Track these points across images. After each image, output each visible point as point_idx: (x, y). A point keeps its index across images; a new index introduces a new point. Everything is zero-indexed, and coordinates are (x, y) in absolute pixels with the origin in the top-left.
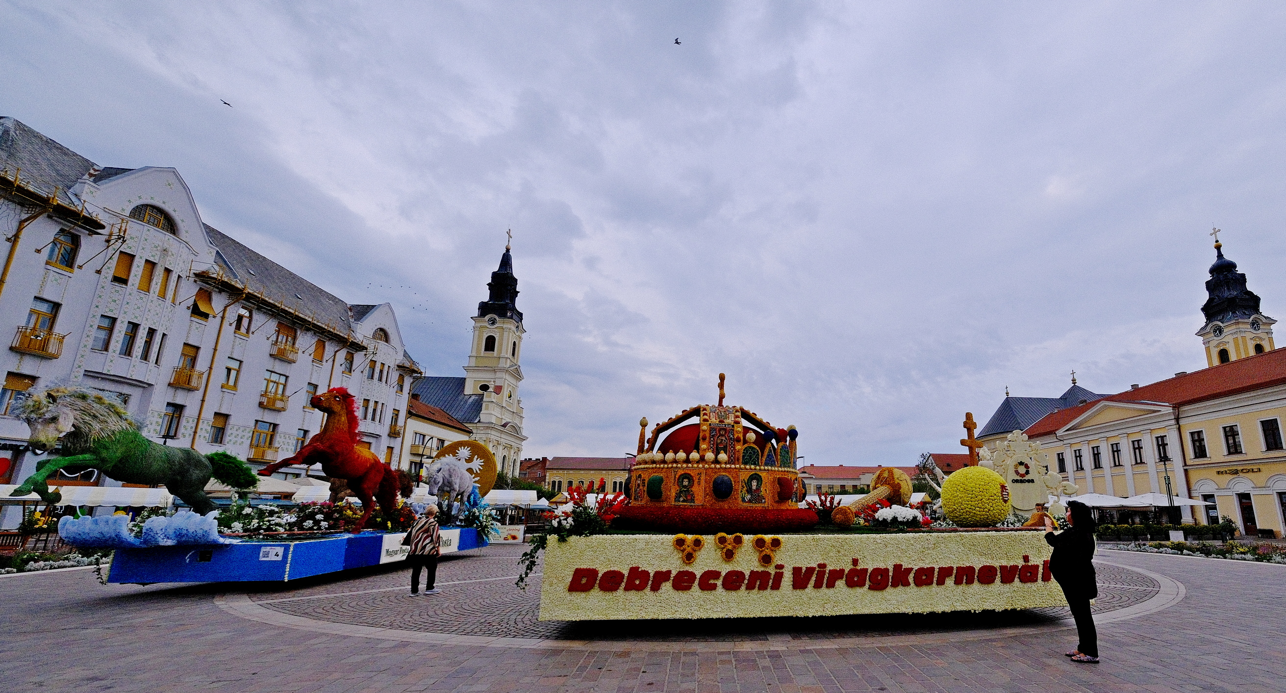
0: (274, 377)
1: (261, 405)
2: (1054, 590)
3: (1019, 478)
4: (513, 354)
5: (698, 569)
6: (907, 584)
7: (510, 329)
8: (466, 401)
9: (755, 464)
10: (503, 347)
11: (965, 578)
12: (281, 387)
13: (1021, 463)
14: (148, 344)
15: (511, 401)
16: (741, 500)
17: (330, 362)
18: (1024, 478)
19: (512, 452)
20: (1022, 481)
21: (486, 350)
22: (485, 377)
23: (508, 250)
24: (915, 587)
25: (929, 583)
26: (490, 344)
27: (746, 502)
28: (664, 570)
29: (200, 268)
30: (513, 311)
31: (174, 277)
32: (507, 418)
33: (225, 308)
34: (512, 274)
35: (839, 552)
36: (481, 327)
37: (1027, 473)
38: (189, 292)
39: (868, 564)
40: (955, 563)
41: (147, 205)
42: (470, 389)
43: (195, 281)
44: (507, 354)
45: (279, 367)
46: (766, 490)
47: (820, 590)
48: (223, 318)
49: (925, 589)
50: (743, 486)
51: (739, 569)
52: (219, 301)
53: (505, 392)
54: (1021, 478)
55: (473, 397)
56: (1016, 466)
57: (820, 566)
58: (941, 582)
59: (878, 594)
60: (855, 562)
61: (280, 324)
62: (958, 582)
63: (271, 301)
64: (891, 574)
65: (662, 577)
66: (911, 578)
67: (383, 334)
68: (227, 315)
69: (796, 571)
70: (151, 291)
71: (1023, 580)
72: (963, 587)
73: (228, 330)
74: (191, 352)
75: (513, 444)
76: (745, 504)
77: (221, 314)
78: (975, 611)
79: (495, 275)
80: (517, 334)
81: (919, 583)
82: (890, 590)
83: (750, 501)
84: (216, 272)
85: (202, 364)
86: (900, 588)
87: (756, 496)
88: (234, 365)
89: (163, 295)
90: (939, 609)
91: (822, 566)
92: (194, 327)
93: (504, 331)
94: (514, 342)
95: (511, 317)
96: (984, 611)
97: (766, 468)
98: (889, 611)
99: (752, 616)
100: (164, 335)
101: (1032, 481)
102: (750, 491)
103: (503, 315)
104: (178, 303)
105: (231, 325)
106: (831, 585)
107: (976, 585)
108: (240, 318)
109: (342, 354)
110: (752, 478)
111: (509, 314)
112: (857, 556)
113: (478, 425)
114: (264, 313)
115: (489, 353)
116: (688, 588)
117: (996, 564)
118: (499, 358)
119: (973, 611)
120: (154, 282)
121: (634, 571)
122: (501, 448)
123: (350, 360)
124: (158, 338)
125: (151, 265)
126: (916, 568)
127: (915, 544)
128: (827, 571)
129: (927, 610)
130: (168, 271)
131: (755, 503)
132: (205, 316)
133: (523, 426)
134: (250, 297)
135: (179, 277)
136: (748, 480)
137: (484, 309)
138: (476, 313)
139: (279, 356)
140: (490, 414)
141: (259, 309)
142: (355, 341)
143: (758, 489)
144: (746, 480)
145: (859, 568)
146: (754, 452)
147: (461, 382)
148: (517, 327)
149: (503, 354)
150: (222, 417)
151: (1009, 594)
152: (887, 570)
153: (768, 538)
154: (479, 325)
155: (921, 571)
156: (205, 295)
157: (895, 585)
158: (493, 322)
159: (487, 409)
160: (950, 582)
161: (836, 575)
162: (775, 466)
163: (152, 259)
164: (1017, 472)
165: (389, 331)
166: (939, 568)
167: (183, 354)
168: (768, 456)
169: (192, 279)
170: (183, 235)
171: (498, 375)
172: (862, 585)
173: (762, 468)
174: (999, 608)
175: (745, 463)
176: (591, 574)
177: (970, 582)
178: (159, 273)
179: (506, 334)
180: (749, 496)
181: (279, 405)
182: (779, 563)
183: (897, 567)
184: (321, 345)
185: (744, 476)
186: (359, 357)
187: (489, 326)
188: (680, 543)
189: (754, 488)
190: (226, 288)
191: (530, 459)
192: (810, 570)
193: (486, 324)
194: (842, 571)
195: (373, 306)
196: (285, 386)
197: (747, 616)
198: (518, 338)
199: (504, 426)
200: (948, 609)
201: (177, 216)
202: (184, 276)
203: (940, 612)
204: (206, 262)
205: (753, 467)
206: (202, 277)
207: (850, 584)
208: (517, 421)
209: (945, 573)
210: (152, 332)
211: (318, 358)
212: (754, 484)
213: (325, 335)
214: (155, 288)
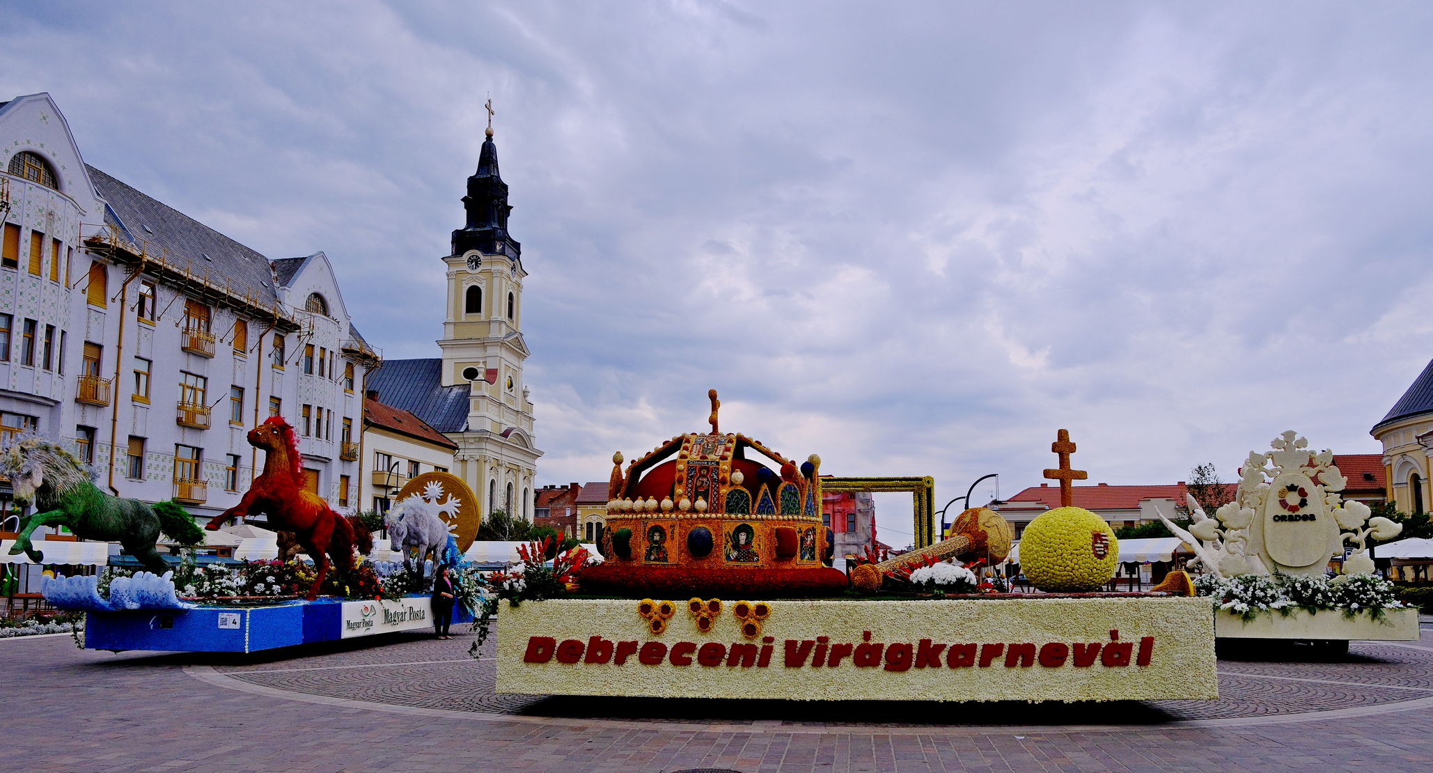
0: (191, 381)
1: (179, 421)
2: (1155, 678)
3: (1286, 513)
4: (510, 315)
5: (669, 640)
6: (937, 664)
7: (502, 273)
8: (446, 398)
9: (743, 512)
10: (494, 305)
11: (1020, 658)
12: (200, 394)
13: (1292, 488)
14: (48, 346)
15: (513, 394)
16: (725, 558)
17: (256, 351)
18: (1296, 513)
19: (522, 475)
20: (1291, 519)
21: (469, 309)
22: (470, 357)
23: (489, 136)
24: (948, 669)
25: (968, 663)
26: (474, 299)
27: (732, 561)
28: (630, 640)
29: (89, 233)
30: (504, 241)
31: (64, 250)
32: (509, 422)
33: (124, 285)
34: (498, 177)
35: (846, 622)
36: (459, 273)
37: (1303, 503)
38: (82, 265)
39: (886, 638)
40: (1007, 638)
41: (25, 153)
42: (450, 376)
43: (87, 253)
44: (500, 315)
45: (195, 365)
46: (759, 545)
47: (820, 669)
48: (123, 301)
49: (962, 672)
50: (727, 541)
51: (718, 641)
52: (116, 276)
53: (503, 380)
54: (1291, 513)
55: (455, 391)
56: (1282, 493)
57: (819, 639)
58: (985, 663)
59: (898, 677)
60: (867, 635)
61: (189, 301)
62: (1010, 663)
63: (176, 270)
64: (915, 651)
65: (626, 649)
66: (943, 657)
67: (319, 302)
68: (127, 297)
69: (790, 645)
70: (43, 274)
71: (1107, 663)
72: (1017, 670)
73: (131, 316)
74: (94, 351)
75: (521, 463)
76: (731, 564)
77: (120, 296)
78: (1033, 701)
79: (472, 182)
80: (514, 280)
81: (954, 663)
82: (913, 671)
83: (737, 559)
84: (110, 237)
85: (107, 371)
86: (928, 669)
87: (746, 553)
88: (143, 367)
89: (55, 278)
90: (982, 697)
91: (823, 640)
92: (93, 319)
93: (492, 275)
94: (511, 294)
95: (503, 253)
96: (1046, 702)
97: (759, 516)
98: (910, 698)
99: (735, 697)
100: (63, 332)
101: (1312, 518)
102: (736, 546)
103: (489, 250)
104: (72, 285)
105: (133, 309)
106: (834, 663)
107: (1036, 668)
108: (142, 298)
109: (270, 338)
110: (739, 530)
111: (498, 248)
112: (870, 628)
113: (467, 435)
114: (170, 287)
115: (473, 316)
116: (659, 662)
117: (1069, 642)
118: (489, 322)
119: (1030, 702)
120: (44, 261)
121: (595, 641)
122: (502, 471)
123: (280, 346)
124: (57, 337)
125: (38, 236)
126: (951, 644)
127: (951, 614)
128: (830, 646)
129: (964, 698)
130: (57, 243)
131: (744, 561)
132: (103, 300)
134: (151, 267)
135: (70, 249)
136: (734, 532)
137: (462, 240)
138: (450, 247)
139: (193, 349)
140: (482, 417)
141: (162, 282)
142: (284, 317)
143: (748, 543)
144: (732, 534)
145: (871, 643)
146: (742, 497)
147: (437, 365)
148: (513, 268)
149: (495, 316)
150: (138, 441)
151: (1085, 681)
152: (910, 647)
153: (752, 604)
154: (455, 267)
155: (957, 649)
156: (99, 273)
157: (920, 665)
158: (476, 262)
159: (477, 408)
160: (998, 663)
161: (841, 652)
162: (774, 513)
163: (38, 229)
164: (1283, 503)
165: (327, 297)
166: (984, 645)
167: (86, 358)
168: (763, 500)
169: (83, 250)
170: (67, 188)
171: (491, 351)
172: (875, 663)
173: (753, 516)
174: (1069, 699)
175: (730, 512)
176: (547, 643)
177: (1027, 663)
178: (48, 245)
179: (496, 281)
180: (735, 554)
181: (200, 420)
182: (768, 635)
183: (924, 643)
184: (242, 327)
185: (729, 528)
186: (291, 340)
187: (470, 269)
188: (645, 609)
189: (742, 542)
190: (123, 258)
192: (807, 645)
193: (466, 268)
194: (849, 646)
195: (304, 259)
196: (204, 392)
197: (729, 697)
198: (516, 286)
199: (503, 435)
200: (994, 698)
201: (58, 162)
202: (74, 247)
203: (983, 701)
204: (96, 224)
205: (740, 516)
206: (94, 244)
207: (860, 662)
208: (526, 425)
209: (991, 652)
210: (50, 329)
211: (241, 348)
212: (743, 538)
213: (246, 313)
214: (47, 267)
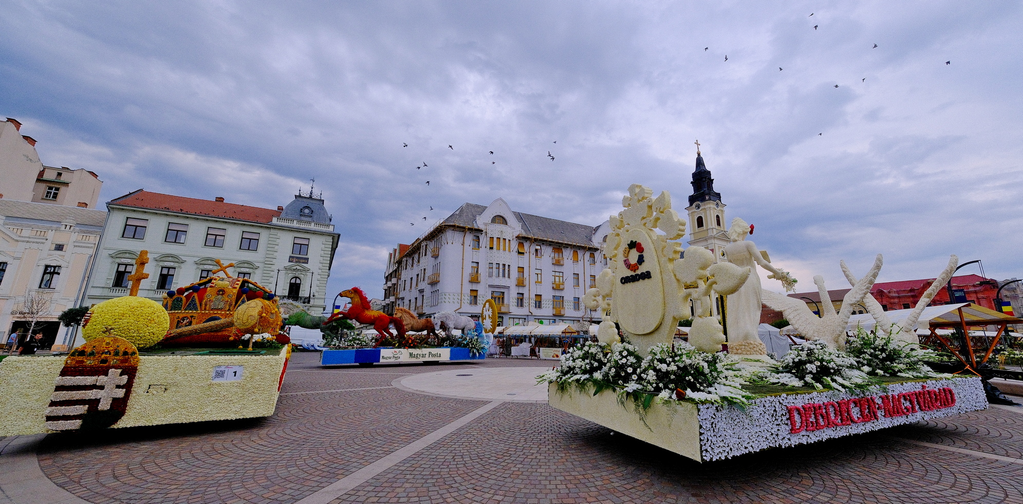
0: (557, 274)
1: (554, 288)
4: (719, 225)
7: (712, 208)
10: (710, 222)
12: (561, 278)
14: (504, 271)
17: (582, 260)
21: (698, 227)
23: (699, 155)
26: (700, 222)
29: (516, 234)
30: (710, 194)
31: (507, 241)
33: (530, 247)
34: (705, 170)
36: (692, 212)
38: (514, 245)
41: (496, 216)
43: (516, 240)
44: (712, 225)
45: (557, 269)
52: (526, 245)
61: (554, 248)
63: (546, 240)
68: (531, 251)
70: (502, 250)
73: (533, 257)
74: (521, 270)
77: (528, 251)
79: (694, 174)
80: (719, 209)
84: (522, 234)
88: (539, 272)
89: (505, 250)
92: (520, 259)
93: (709, 210)
94: (718, 217)
95: (710, 199)
100: (509, 266)
103: (703, 200)
104: (511, 251)
105: (534, 254)
108: (536, 250)
109: (588, 254)
111: (706, 197)
114: (545, 245)
115: (701, 229)
118: (707, 230)
120: (501, 245)
123: (592, 256)
124: (507, 267)
130: (505, 239)
132: (523, 253)
134: (537, 240)
135: (509, 240)
137: (692, 200)
139: (558, 263)
141: (543, 244)
142: (592, 247)
148: (718, 204)
149: (710, 227)
150: (538, 296)
154: (689, 212)
156: (521, 245)
158: (699, 207)
163: (499, 237)
165: (606, 237)
167: (519, 272)
169: (514, 240)
170: (509, 223)
171: (710, 242)
178: (501, 240)
179: (708, 212)
181: (562, 287)
184: (575, 253)
186: (597, 254)
187: (697, 211)
190: (526, 239)
193: (695, 210)
196: (563, 277)
198: (720, 212)
201: (506, 216)
202: (511, 239)
204: (519, 231)
206: (517, 238)
210: (504, 265)
211: (576, 260)
213: (576, 248)
214: (502, 247)
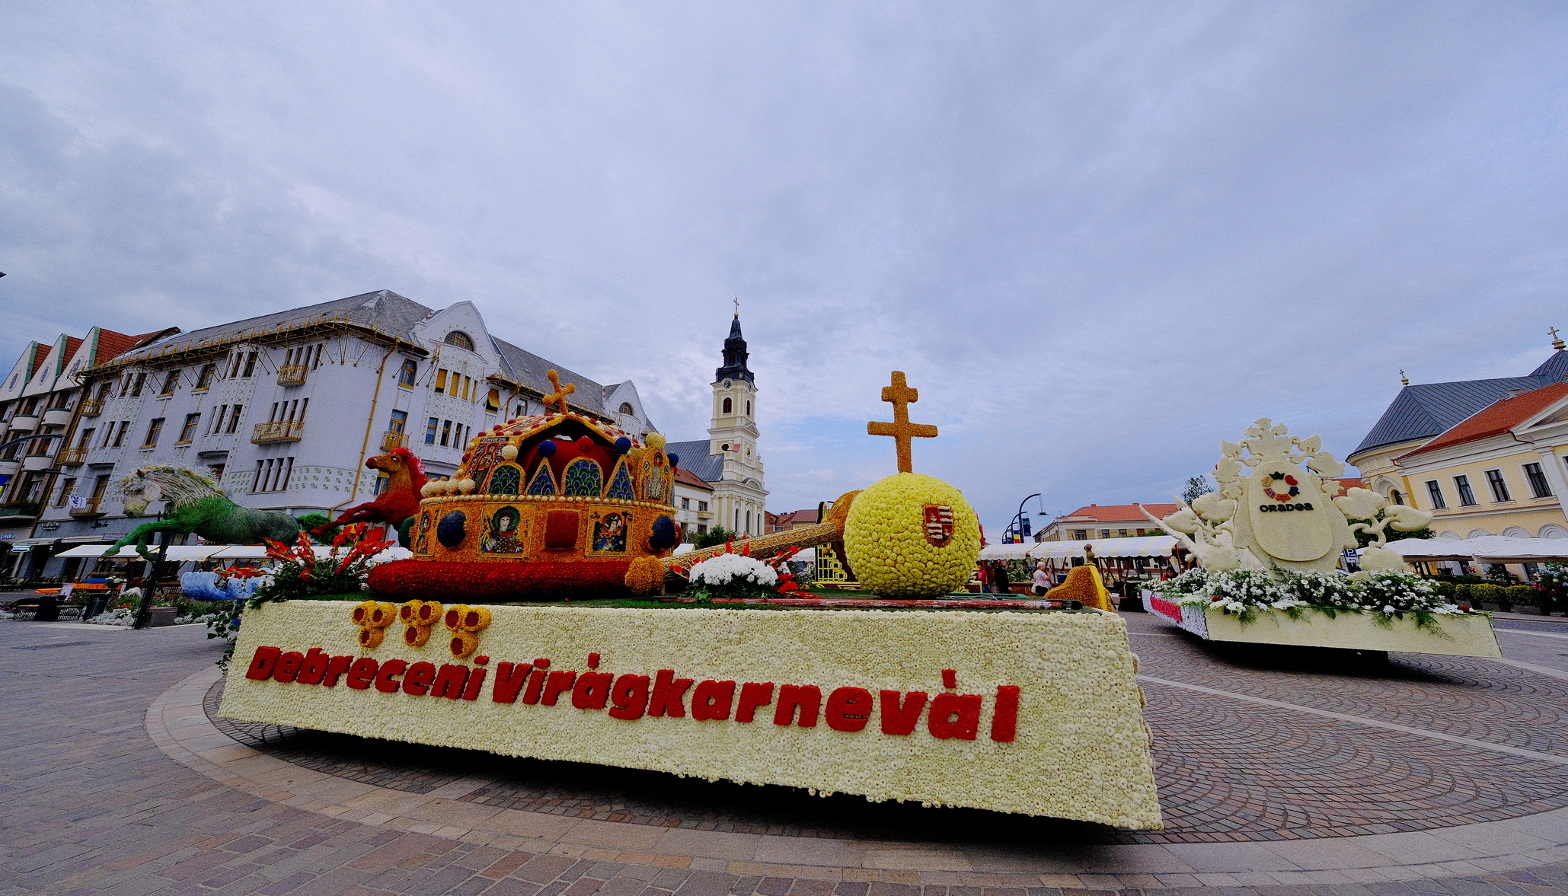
4: (748, 413)
7: (742, 390)
8: (710, 461)
10: (739, 408)
14: (458, 435)
15: (750, 458)
16: (480, 548)
19: (756, 507)
21: (724, 412)
22: (725, 438)
23: (736, 317)
26: (727, 406)
27: (488, 552)
29: (489, 373)
30: (745, 372)
31: (472, 382)
32: (747, 474)
33: (508, 402)
34: (741, 338)
36: (719, 391)
38: (483, 391)
41: (455, 332)
42: (715, 449)
43: (487, 384)
44: (742, 412)
48: (507, 409)
52: (504, 396)
53: (744, 450)
55: (717, 457)
63: (538, 391)
67: (626, 407)
68: (510, 407)
70: (458, 395)
75: (755, 499)
77: (505, 407)
79: (727, 342)
80: (750, 393)
83: (494, 550)
84: (501, 374)
87: (505, 542)
89: (465, 397)
92: (488, 420)
93: (737, 391)
94: (748, 402)
95: (743, 379)
100: (468, 428)
102: (495, 533)
103: (735, 377)
104: (476, 401)
105: (513, 414)
108: (519, 407)
110: (501, 513)
111: (742, 376)
113: (722, 482)
114: (536, 402)
115: (727, 415)
118: (736, 418)
120: (459, 388)
122: (743, 504)
124: (464, 430)
125: (457, 375)
130: (468, 378)
131: (503, 552)
132: (495, 409)
133: (764, 481)
134: (523, 390)
135: (476, 382)
136: (494, 517)
137: (721, 374)
138: (714, 379)
140: (729, 473)
141: (532, 398)
143: (511, 530)
144: (492, 518)
147: (707, 443)
148: (750, 386)
149: (739, 413)
154: (717, 390)
156: (494, 393)
158: (728, 385)
159: (727, 467)
163: (457, 371)
165: (632, 404)
169: (484, 382)
170: (478, 350)
171: (737, 434)
178: (462, 379)
179: (739, 394)
180: (494, 543)
187: (725, 390)
189: (503, 528)
190: (507, 385)
191: (786, 514)
193: (723, 388)
195: (619, 385)
198: (751, 397)
199: (744, 482)
201: (473, 336)
202: (479, 380)
204: (494, 368)
206: (491, 379)
208: (758, 477)
210: (460, 426)
212: (504, 522)
214: (460, 392)
